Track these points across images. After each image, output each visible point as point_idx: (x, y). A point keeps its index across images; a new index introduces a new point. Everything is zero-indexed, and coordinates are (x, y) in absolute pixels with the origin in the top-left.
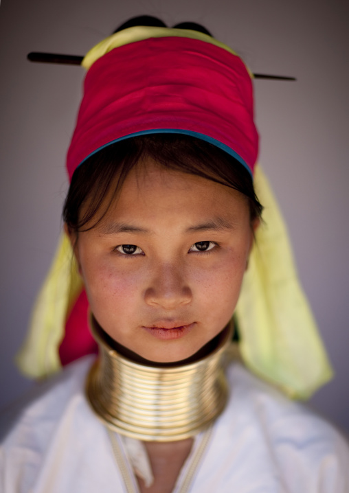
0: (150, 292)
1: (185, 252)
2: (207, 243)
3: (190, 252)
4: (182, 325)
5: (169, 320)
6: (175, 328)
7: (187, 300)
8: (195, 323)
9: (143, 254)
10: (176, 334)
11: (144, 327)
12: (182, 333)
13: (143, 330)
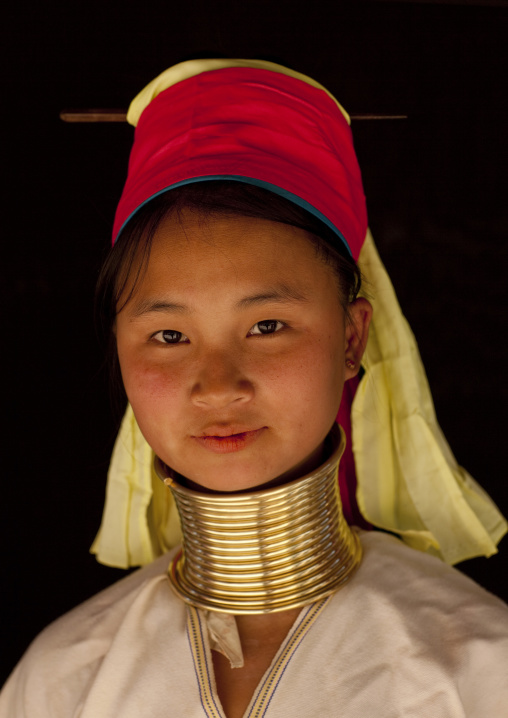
0: (197, 389)
1: (243, 335)
2: (274, 323)
3: (249, 336)
4: (243, 431)
5: (224, 424)
6: (233, 436)
7: (246, 398)
8: (266, 428)
9: (188, 342)
10: (234, 444)
11: (193, 437)
12: (243, 443)
13: (193, 440)
